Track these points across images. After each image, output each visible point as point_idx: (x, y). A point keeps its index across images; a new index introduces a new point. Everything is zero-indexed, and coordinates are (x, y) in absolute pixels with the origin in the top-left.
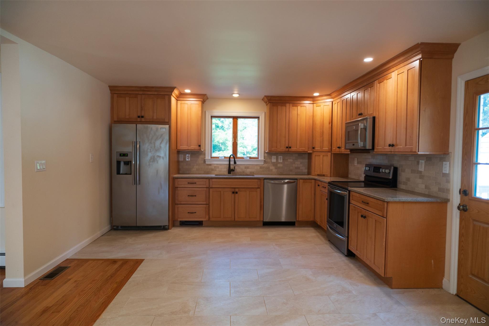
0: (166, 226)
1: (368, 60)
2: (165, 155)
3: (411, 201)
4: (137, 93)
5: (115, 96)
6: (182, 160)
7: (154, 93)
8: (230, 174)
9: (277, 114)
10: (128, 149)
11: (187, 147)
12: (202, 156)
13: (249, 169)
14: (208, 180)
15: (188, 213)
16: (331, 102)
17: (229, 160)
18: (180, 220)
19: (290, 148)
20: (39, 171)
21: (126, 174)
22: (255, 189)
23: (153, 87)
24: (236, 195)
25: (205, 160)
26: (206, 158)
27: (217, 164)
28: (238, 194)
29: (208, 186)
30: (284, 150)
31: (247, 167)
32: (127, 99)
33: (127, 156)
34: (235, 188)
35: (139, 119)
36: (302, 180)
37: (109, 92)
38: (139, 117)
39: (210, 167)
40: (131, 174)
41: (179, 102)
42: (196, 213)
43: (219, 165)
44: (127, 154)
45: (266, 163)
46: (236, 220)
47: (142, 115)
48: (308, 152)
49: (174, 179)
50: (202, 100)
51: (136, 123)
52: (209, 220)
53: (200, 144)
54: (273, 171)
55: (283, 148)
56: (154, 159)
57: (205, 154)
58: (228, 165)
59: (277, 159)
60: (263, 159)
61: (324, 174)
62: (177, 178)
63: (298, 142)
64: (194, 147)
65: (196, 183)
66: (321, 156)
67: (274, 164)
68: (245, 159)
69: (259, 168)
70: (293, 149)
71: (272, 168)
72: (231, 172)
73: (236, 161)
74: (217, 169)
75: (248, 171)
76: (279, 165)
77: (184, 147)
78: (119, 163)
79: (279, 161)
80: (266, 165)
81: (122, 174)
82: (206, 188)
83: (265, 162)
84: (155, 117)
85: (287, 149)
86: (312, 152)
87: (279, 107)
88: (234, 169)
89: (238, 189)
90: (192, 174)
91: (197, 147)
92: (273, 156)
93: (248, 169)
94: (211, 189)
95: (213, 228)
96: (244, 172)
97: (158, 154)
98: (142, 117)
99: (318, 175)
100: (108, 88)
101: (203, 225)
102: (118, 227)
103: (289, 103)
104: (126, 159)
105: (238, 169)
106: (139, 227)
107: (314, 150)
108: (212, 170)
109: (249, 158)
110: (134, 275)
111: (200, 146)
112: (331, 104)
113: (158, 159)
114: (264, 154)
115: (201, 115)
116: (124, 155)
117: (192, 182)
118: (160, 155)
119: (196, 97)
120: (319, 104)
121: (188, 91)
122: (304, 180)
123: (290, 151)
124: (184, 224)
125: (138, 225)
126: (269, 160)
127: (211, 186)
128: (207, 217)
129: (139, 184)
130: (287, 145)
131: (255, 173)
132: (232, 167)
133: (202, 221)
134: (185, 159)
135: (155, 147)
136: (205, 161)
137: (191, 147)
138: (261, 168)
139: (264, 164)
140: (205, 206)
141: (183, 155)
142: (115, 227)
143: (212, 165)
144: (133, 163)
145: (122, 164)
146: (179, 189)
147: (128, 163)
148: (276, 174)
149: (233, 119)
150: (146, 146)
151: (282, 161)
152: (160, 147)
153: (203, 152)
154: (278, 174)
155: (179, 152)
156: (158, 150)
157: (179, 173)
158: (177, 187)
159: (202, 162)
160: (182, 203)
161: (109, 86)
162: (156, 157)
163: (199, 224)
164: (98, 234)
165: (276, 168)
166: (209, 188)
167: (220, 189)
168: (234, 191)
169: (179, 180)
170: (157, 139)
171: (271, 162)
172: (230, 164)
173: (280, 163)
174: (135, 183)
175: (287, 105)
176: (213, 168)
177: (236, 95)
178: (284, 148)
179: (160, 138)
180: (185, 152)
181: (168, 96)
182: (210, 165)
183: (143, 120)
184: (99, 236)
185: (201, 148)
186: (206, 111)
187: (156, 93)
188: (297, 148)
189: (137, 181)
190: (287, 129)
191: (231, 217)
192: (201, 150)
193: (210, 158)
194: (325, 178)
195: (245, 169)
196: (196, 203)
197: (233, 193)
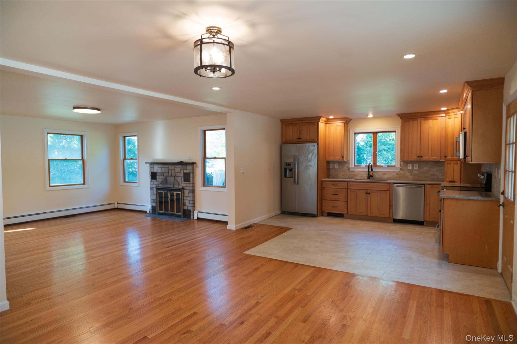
0: (315, 214)
1: (443, 91)
2: (315, 164)
3: (463, 198)
4: (297, 122)
5: (284, 125)
6: (332, 168)
7: (307, 122)
8: (369, 179)
9: (409, 128)
10: (291, 161)
11: (333, 158)
12: (347, 165)
13: (387, 175)
14: (347, 183)
15: (332, 207)
16: (461, 114)
17: (368, 168)
18: (328, 212)
19: (421, 157)
20: (241, 174)
21: (290, 177)
22: (385, 191)
23: (307, 118)
24: (369, 195)
25: (349, 167)
26: (350, 166)
27: (359, 171)
28: (370, 195)
29: (347, 188)
30: (415, 159)
31: (384, 174)
32: (291, 127)
33: (291, 165)
34: (368, 190)
35: (298, 140)
36: (429, 185)
37: (281, 123)
38: (298, 139)
39: (353, 173)
40: (293, 177)
41: (328, 125)
42: (338, 207)
43: (361, 172)
44: (291, 164)
45: (402, 171)
46: (369, 215)
47: (300, 137)
48: (441, 160)
49: (322, 182)
50: (344, 122)
51: (296, 143)
52: (348, 213)
53: (343, 156)
54: (409, 177)
55: (414, 158)
56: (307, 168)
57: (349, 163)
58: (368, 172)
59: (413, 167)
60: (400, 167)
61: (454, 180)
62: (325, 181)
63: (430, 152)
64: (338, 158)
65: (338, 185)
66: (452, 164)
67: (410, 171)
68: (383, 167)
69: (395, 174)
70: (425, 158)
71: (408, 174)
72: (370, 178)
73: (373, 168)
74: (359, 175)
75: (386, 177)
76: (415, 172)
77: (331, 158)
78: (286, 170)
79: (415, 168)
80: (402, 172)
81: (288, 177)
82: (345, 189)
83: (401, 169)
84: (308, 138)
85: (419, 158)
86: (444, 160)
87: (411, 122)
88: (372, 175)
89: (370, 191)
90: (339, 178)
91: (341, 158)
92: (408, 164)
93: (385, 176)
94: (349, 190)
95: (351, 220)
96: (381, 178)
97: (310, 164)
98: (300, 138)
99: (450, 182)
100: (280, 121)
101: (344, 217)
102: (285, 212)
103: (421, 118)
104: (290, 167)
105: (376, 176)
106: (298, 213)
107: (447, 159)
108: (355, 175)
109: (387, 166)
110: (285, 233)
111: (343, 157)
112: (461, 116)
113: (310, 167)
114: (400, 163)
115: (344, 134)
116: (289, 164)
117: (335, 184)
118: (311, 165)
119: (339, 120)
120: (450, 117)
121: (331, 117)
122: (431, 185)
123: (421, 159)
124: (331, 215)
125: (297, 212)
126: (405, 168)
127: (349, 188)
128: (346, 211)
129: (298, 184)
130: (418, 155)
131: (392, 178)
132: (371, 173)
133: (343, 214)
134: (334, 167)
135: (308, 159)
136: (349, 169)
137: (337, 158)
138: (397, 174)
139: (400, 171)
140: (344, 202)
141: (332, 164)
142: (283, 212)
143: (355, 172)
144: (294, 170)
145: (288, 170)
146: (325, 189)
147: (291, 170)
148: (411, 180)
149: (373, 134)
150: (302, 159)
151: (417, 169)
152: (311, 159)
153: (348, 161)
154: (413, 180)
155: (328, 162)
156: (310, 161)
157: (329, 177)
158: (324, 188)
159: (347, 169)
160: (328, 199)
161: (280, 120)
162: (308, 166)
163: (340, 216)
164: (273, 214)
165: (411, 175)
166: (348, 189)
167: (356, 191)
168: (367, 192)
169: (325, 182)
170: (309, 153)
171: (407, 169)
172: (369, 171)
173: (415, 170)
174: (295, 183)
175: (419, 120)
176: (356, 174)
177: (370, 116)
178: (416, 158)
179: (311, 153)
180: (334, 162)
181: (317, 123)
182: (353, 172)
183: (301, 140)
184: (273, 215)
185: (343, 159)
186: (350, 130)
187: (309, 121)
188: (428, 157)
189: (296, 183)
190: (419, 141)
191: (365, 213)
192: (344, 160)
193: (353, 166)
194: (455, 184)
195: (383, 175)
196: (338, 200)
197: (366, 193)
